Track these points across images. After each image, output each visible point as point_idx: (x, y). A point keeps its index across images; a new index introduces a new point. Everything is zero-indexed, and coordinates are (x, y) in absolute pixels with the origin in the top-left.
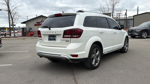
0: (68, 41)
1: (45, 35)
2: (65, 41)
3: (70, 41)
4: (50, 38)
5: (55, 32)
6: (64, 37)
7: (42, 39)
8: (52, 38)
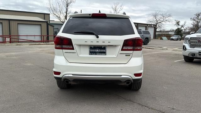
0: (130, 55)
2: (125, 55)
3: (131, 55)
4: (92, 50)
5: (109, 42)
6: (123, 49)
7: (75, 53)
8: (98, 50)
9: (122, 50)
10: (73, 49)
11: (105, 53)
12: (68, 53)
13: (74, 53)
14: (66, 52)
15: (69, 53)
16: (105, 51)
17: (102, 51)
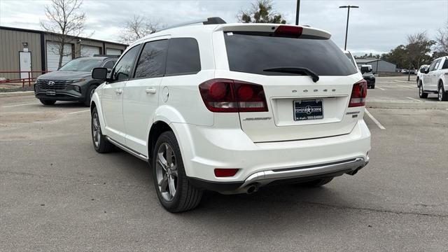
1: (276, 100)
2: (352, 115)
3: (358, 114)
4: (298, 111)
5: (333, 90)
6: (352, 102)
7: (270, 118)
8: (309, 110)
9: (351, 105)
10: (265, 109)
11: (320, 114)
12: (252, 119)
13: (266, 119)
14: (247, 119)
15: (256, 119)
16: (320, 109)
17: (316, 110)
